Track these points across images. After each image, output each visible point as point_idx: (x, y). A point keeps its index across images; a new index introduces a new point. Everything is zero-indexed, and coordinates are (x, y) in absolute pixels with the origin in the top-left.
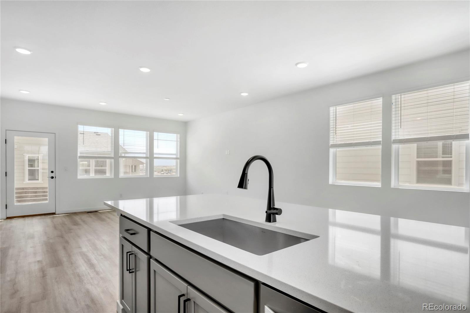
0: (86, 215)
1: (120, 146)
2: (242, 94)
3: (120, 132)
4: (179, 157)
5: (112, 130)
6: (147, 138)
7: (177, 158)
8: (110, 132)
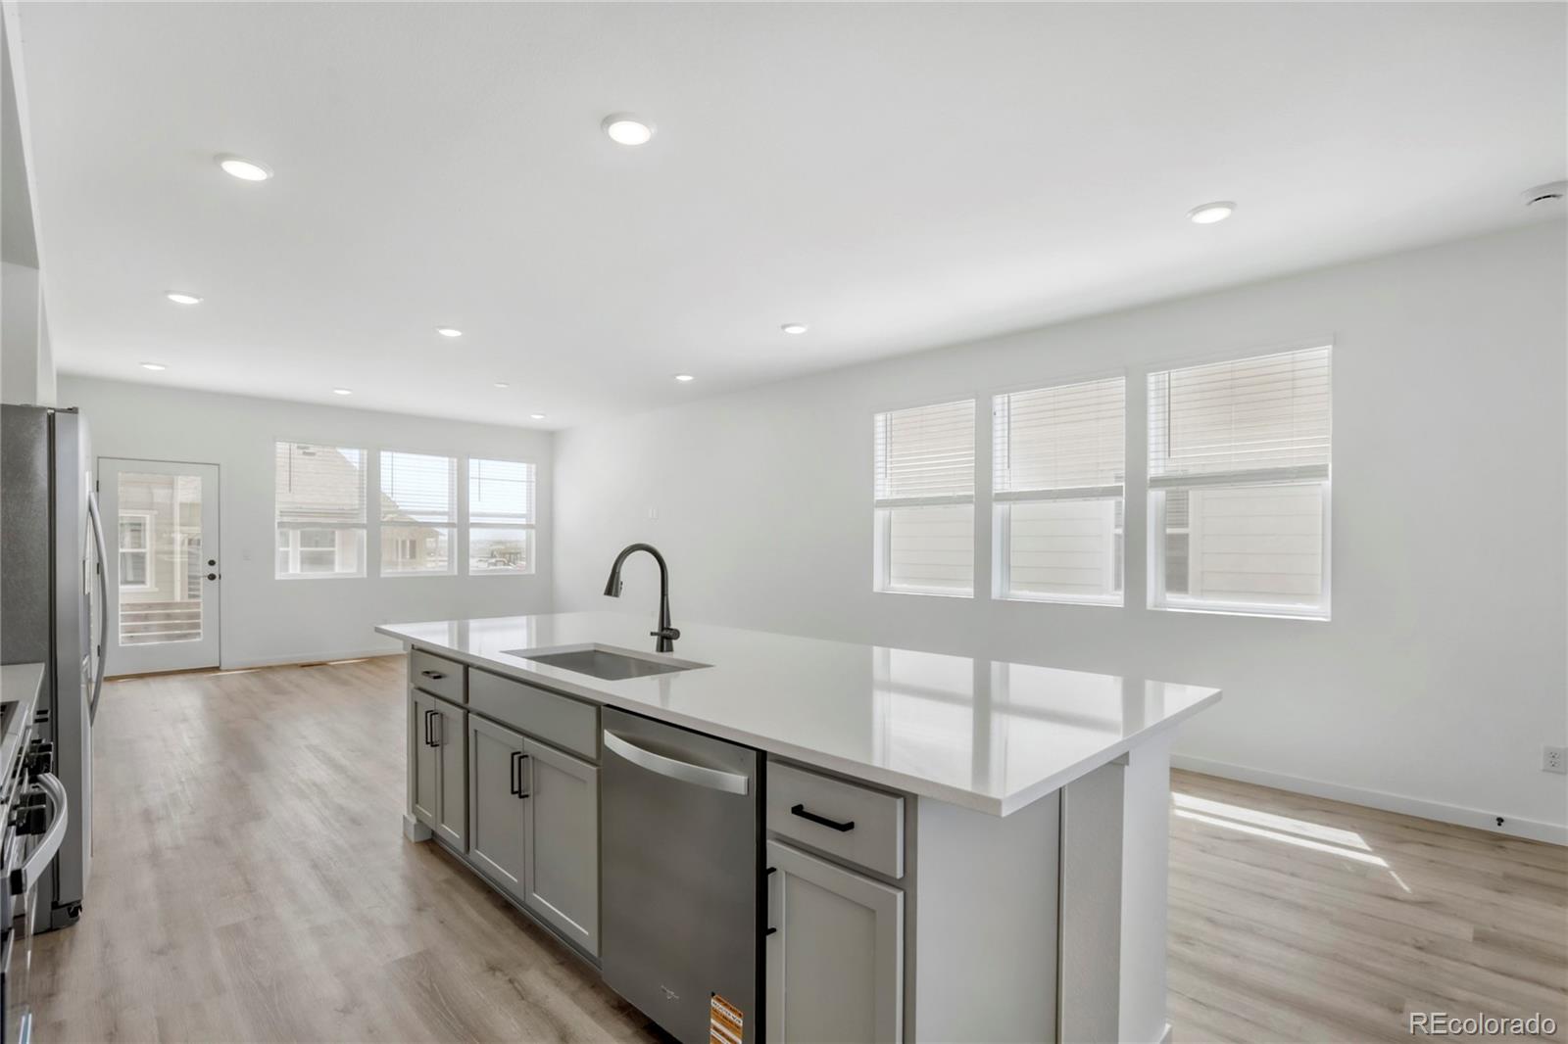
0: (302, 671)
1: (382, 496)
2: (680, 378)
3: (382, 458)
4: (533, 522)
5: (361, 455)
6: (451, 474)
7: (528, 526)
8: (357, 460)
